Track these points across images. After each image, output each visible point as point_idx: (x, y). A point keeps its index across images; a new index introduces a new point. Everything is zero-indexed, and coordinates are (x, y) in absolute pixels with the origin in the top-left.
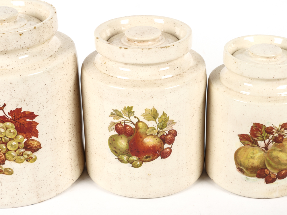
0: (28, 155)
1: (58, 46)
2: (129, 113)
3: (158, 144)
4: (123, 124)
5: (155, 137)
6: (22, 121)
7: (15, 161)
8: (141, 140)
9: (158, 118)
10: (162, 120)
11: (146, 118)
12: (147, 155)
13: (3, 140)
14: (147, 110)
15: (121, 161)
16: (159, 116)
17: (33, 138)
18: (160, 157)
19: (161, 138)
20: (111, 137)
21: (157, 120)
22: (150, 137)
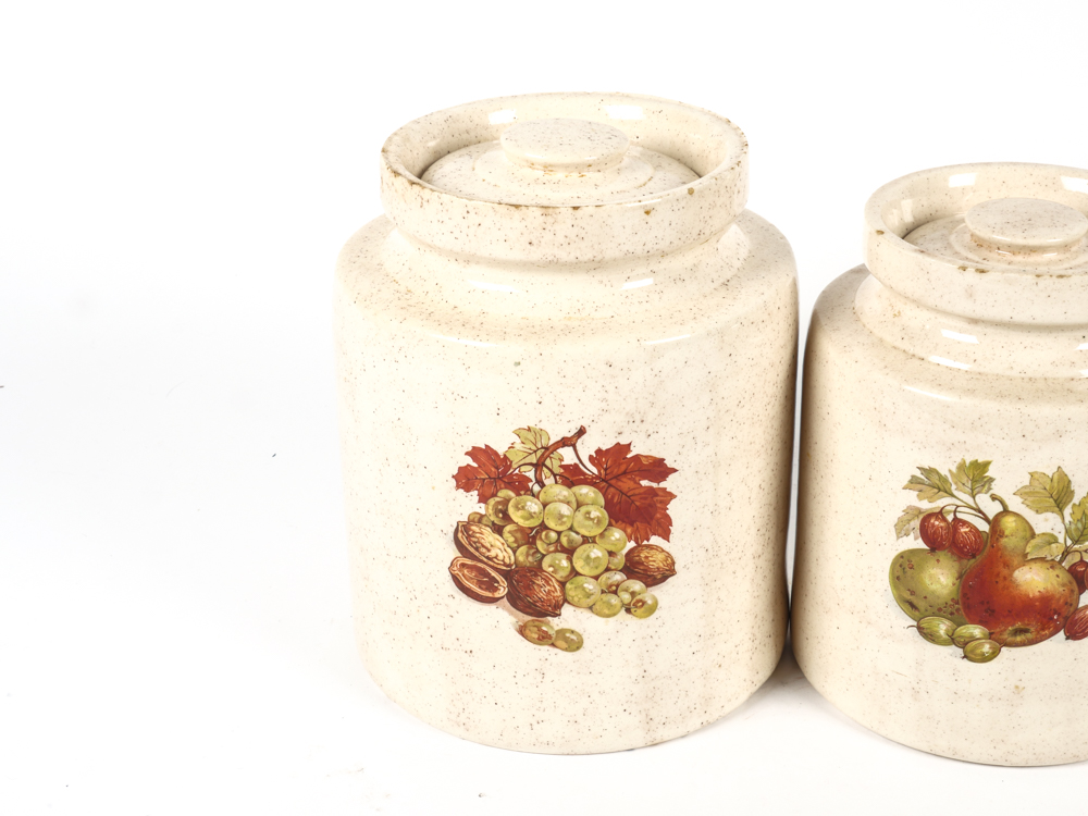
0: (633, 594)
1: (744, 253)
2: (974, 481)
3: (1061, 589)
4: (950, 518)
5: (1052, 567)
6: (626, 484)
7: (591, 608)
8: (1005, 572)
9: (1071, 504)
10: (1084, 512)
11: (1033, 502)
12: (1018, 625)
13: (564, 540)
14: (1036, 476)
15: (929, 636)
16: (1076, 500)
17: (655, 540)
18: (1061, 634)
19: (1072, 570)
20: (901, 556)
21: (1068, 511)
22: (1036, 567)
